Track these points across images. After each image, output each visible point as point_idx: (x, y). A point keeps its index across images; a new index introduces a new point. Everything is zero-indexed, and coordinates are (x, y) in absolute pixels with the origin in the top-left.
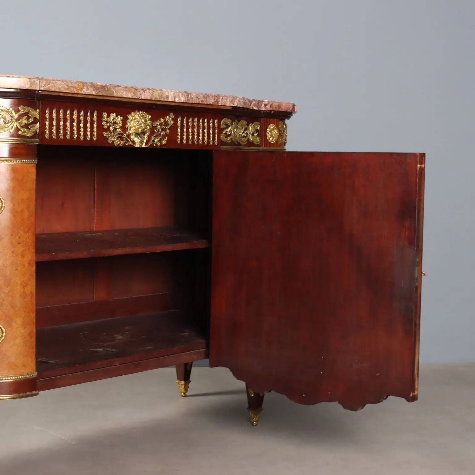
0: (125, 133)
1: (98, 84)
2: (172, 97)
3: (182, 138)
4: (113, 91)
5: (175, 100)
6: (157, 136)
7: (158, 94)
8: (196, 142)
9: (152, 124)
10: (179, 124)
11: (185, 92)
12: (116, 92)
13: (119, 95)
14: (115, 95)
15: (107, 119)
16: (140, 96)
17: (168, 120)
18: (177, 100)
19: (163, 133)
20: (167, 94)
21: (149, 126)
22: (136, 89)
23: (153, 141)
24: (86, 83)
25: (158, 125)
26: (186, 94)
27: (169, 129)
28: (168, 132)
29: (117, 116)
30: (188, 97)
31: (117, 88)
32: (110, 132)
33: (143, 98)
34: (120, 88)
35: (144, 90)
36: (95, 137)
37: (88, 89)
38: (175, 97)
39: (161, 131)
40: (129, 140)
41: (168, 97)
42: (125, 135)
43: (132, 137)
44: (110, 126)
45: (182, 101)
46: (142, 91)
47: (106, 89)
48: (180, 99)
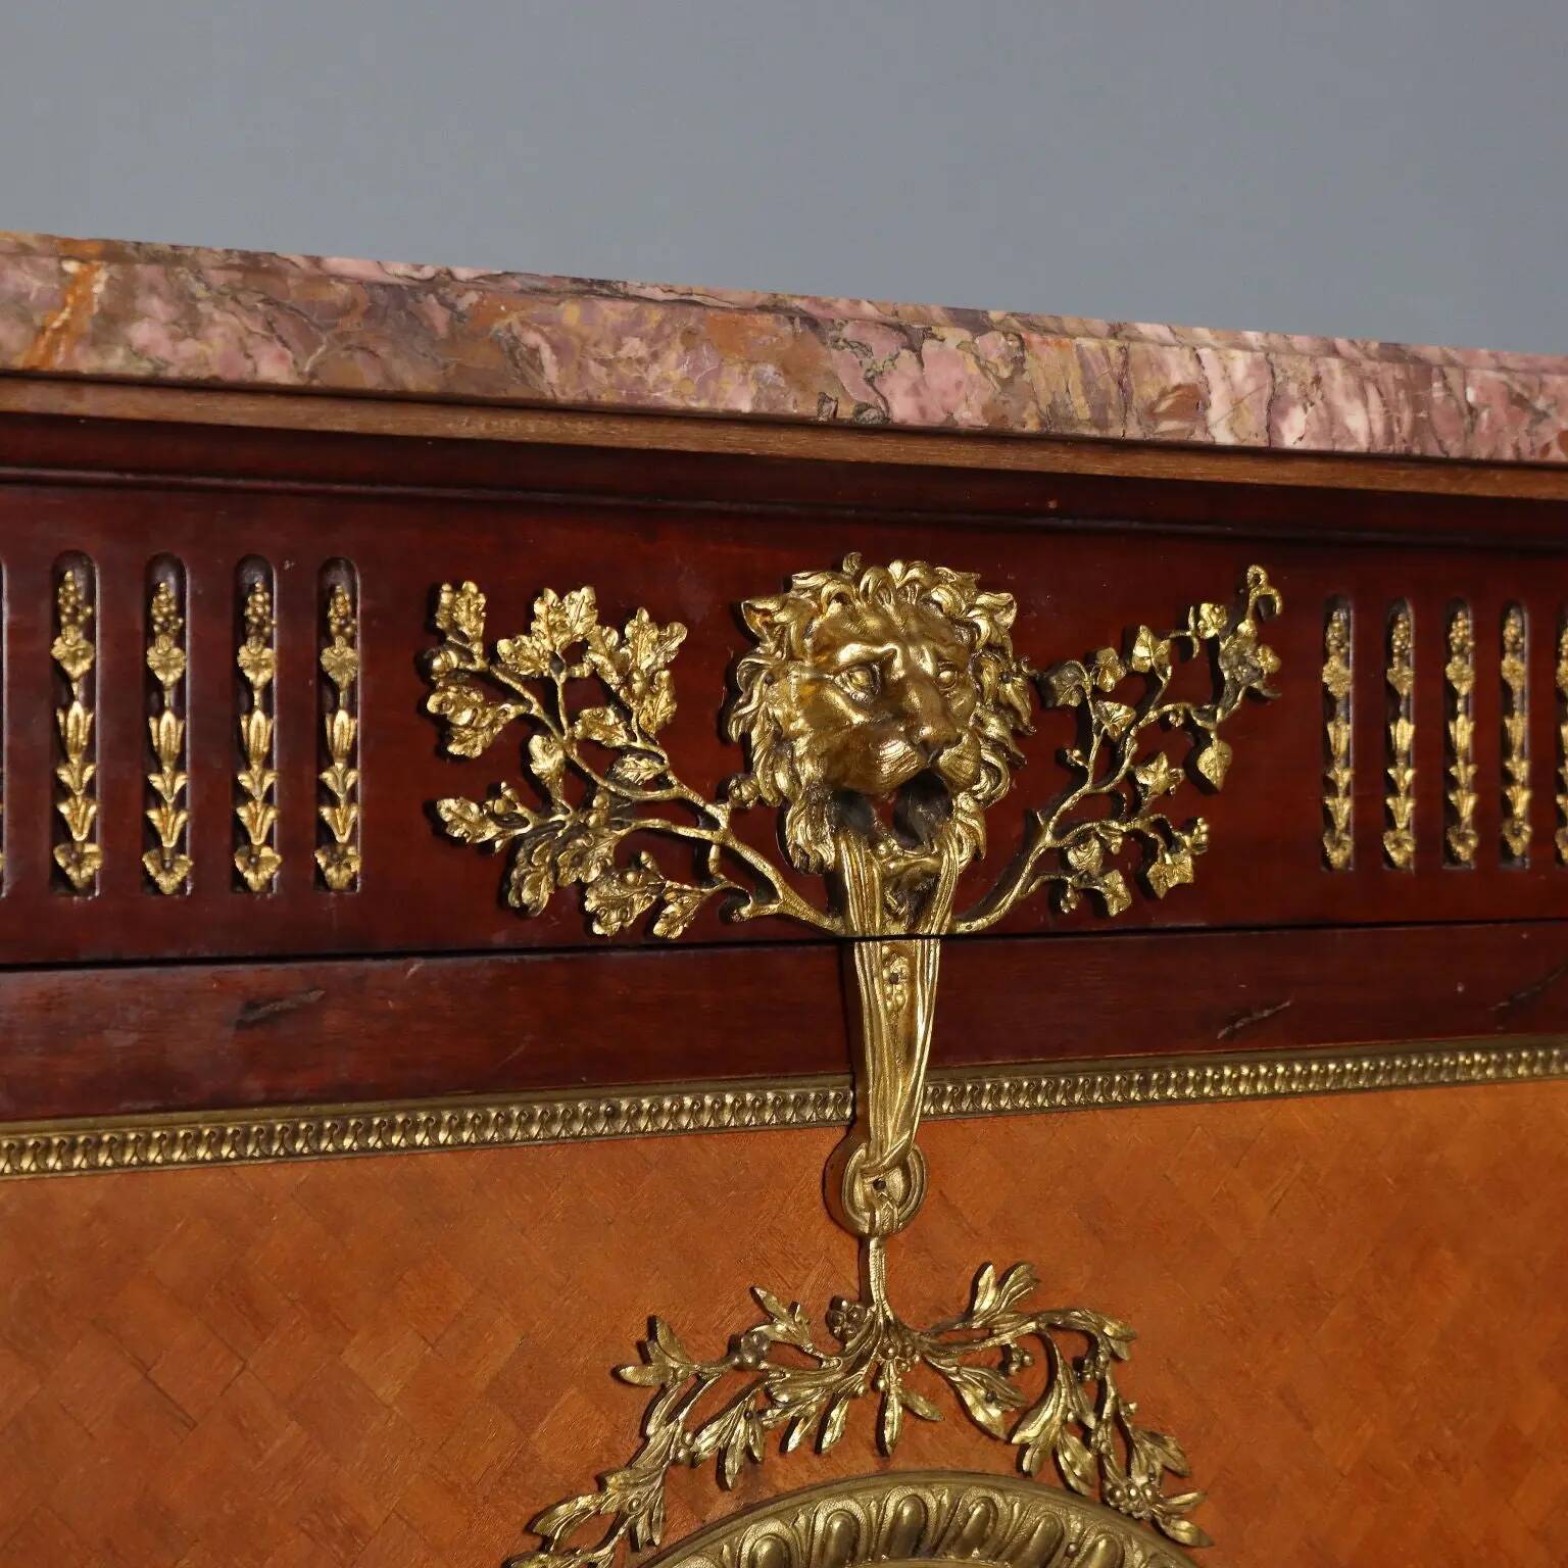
0: (720, 795)
1: (334, 263)
2: (1236, 405)
3: (1373, 821)
4: (532, 338)
5: (1271, 428)
6: (1091, 808)
7: (1075, 374)
8: (1518, 846)
9: (1039, 690)
10: (1337, 674)
11: (1393, 353)
12: (556, 349)
13: (602, 387)
14: (553, 379)
15: (491, 654)
16: (860, 394)
17: (1211, 645)
18: (1295, 431)
19: (1155, 777)
20: (1179, 371)
21: (1003, 707)
22: (811, 322)
23: (1056, 857)
24: (172, 258)
25: (1099, 693)
26: (1393, 373)
27: (1224, 732)
28: (1210, 762)
29: (612, 614)
30: (1417, 404)
31: (571, 313)
32: (536, 793)
33: (903, 410)
34: (611, 312)
35: (911, 335)
36: (339, 860)
37: (190, 323)
38: (1276, 407)
39: (1144, 758)
40: (768, 870)
41: (1192, 400)
42: (720, 813)
43: (799, 832)
44: (528, 725)
45: (1362, 444)
46: (883, 345)
47: (440, 317)
48: (1331, 419)
